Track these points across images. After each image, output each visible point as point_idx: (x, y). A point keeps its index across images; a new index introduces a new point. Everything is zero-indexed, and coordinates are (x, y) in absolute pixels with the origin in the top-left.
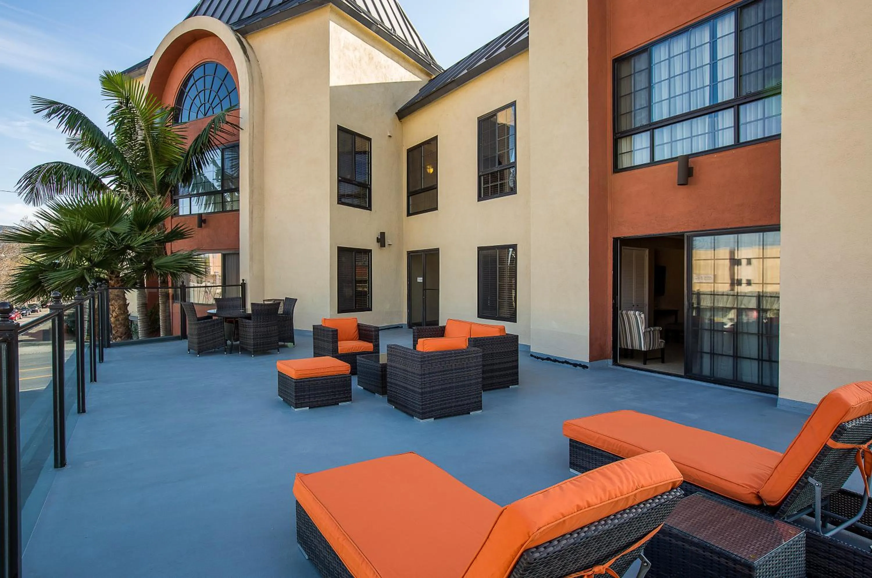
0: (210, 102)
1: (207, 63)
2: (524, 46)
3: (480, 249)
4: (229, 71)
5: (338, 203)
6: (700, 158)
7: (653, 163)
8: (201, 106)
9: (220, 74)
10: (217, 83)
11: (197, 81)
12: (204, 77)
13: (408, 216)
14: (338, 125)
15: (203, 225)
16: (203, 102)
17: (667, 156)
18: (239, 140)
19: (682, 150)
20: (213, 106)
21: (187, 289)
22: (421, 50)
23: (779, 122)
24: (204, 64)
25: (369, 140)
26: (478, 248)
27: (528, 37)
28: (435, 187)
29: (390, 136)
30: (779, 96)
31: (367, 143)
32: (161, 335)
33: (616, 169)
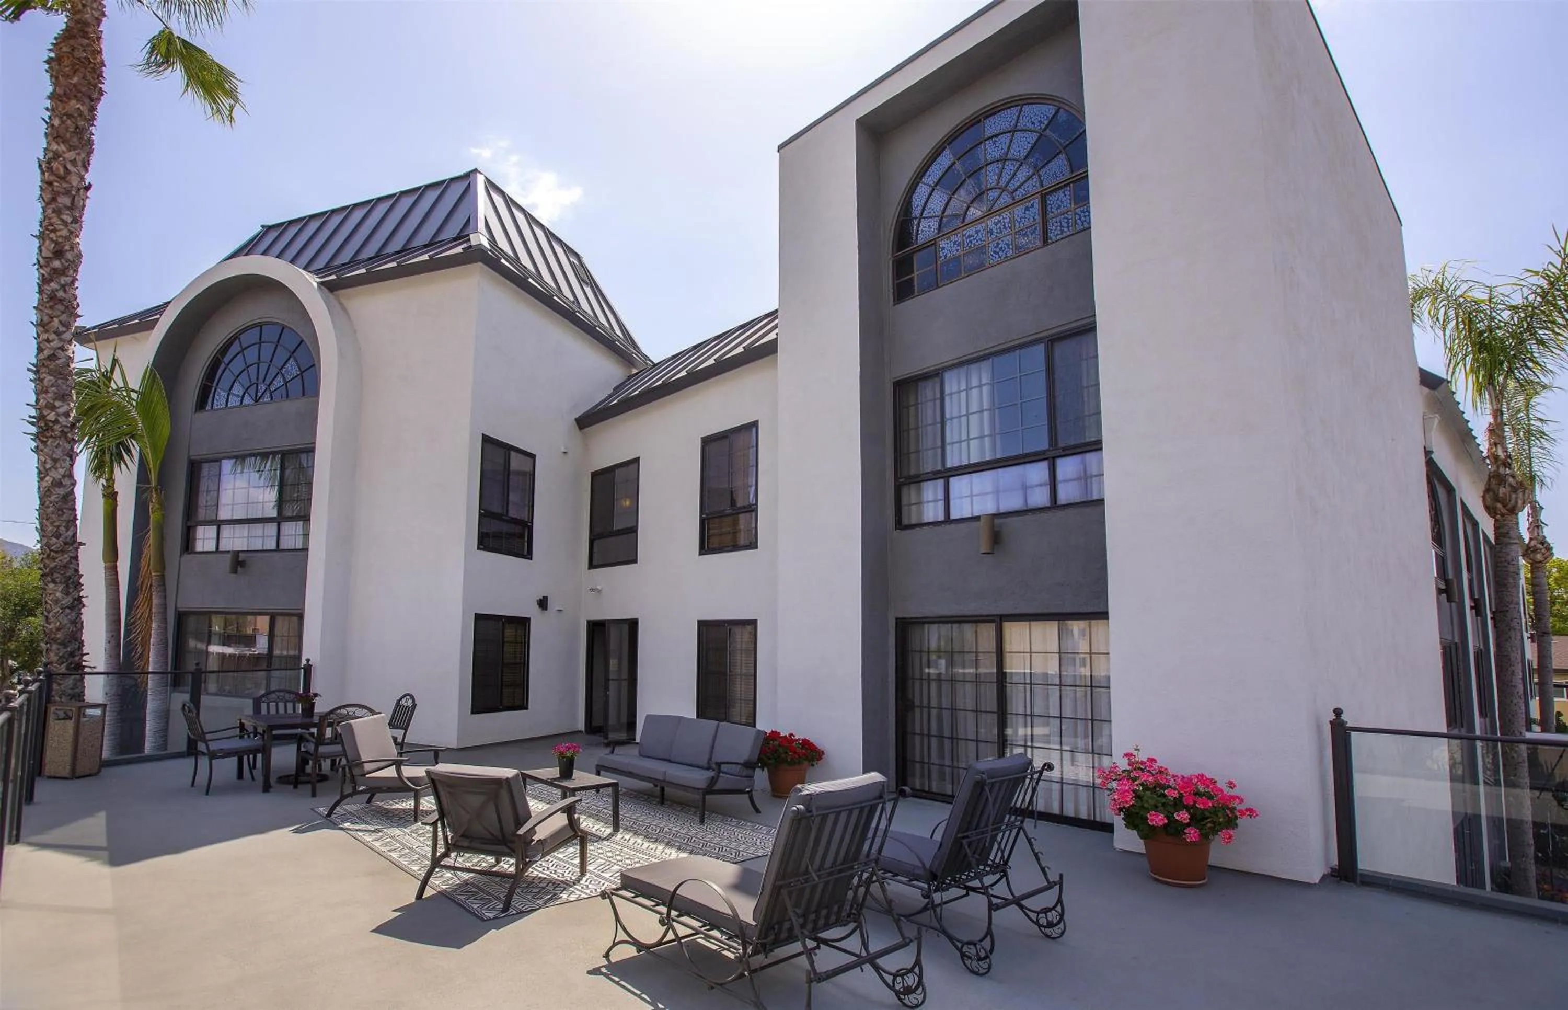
0: (268, 381)
1: (268, 323)
2: (771, 348)
3: (701, 624)
4: (305, 339)
5: (478, 548)
6: (1009, 520)
7: (948, 520)
8: (249, 387)
9: (289, 342)
10: (282, 355)
11: (246, 348)
12: (260, 343)
13: (589, 568)
14: (483, 434)
15: (239, 569)
16: (254, 380)
17: (967, 514)
18: (315, 443)
19: (985, 506)
20: (273, 389)
21: (203, 675)
22: (618, 332)
23: (1101, 483)
24: (260, 325)
25: (532, 456)
26: (699, 621)
27: (776, 339)
28: (633, 530)
29: (565, 453)
30: (1100, 452)
31: (530, 460)
32: (146, 751)
33: (900, 525)
